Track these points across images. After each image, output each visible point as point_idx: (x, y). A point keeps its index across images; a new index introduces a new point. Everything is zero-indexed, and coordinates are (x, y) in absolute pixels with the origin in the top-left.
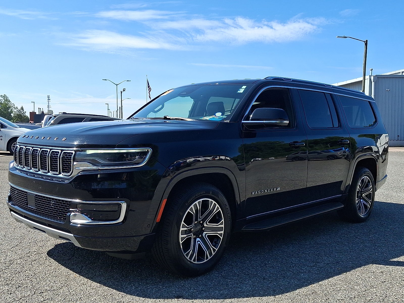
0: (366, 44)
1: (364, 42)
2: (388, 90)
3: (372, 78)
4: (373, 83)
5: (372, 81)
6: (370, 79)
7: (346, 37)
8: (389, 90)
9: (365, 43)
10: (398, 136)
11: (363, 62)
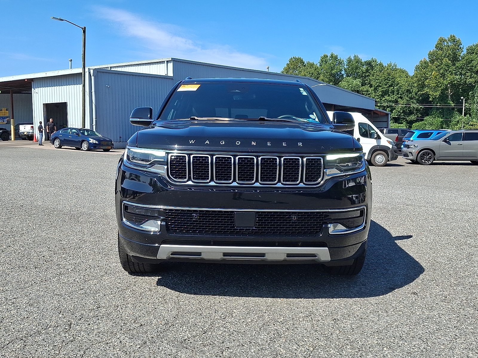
0: (84, 32)
1: (82, 28)
2: (108, 86)
3: (92, 71)
4: (93, 78)
5: (92, 75)
6: (90, 73)
7: (63, 20)
8: (110, 87)
9: (83, 30)
10: (120, 137)
11: (82, 53)
